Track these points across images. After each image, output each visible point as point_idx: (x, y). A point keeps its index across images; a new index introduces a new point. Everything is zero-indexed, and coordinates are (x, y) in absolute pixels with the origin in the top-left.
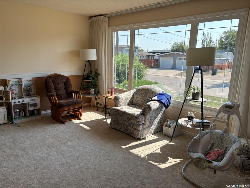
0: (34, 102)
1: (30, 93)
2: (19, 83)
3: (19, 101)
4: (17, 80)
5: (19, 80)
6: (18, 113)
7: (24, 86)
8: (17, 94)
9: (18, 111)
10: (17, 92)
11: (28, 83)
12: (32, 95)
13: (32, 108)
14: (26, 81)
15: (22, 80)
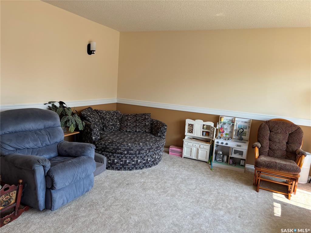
0: (239, 149)
1: (243, 137)
2: (232, 122)
3: (227, 142)
4: (231, 118)
5: (233, 119)
6: (221, 156)
7: (238, 127)
8: (228, 135)
9: (221, 153)
10: (228, 133)
11: (243, 124)
12: (244, 140)
13: (237, 155)
14: (241, 122)
15: (236, 119)
